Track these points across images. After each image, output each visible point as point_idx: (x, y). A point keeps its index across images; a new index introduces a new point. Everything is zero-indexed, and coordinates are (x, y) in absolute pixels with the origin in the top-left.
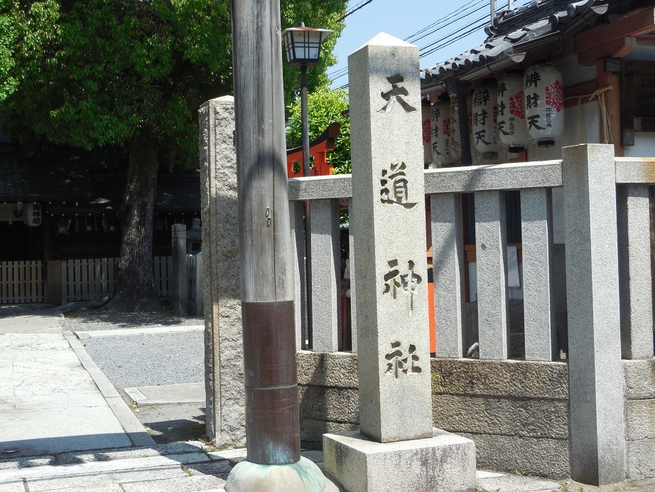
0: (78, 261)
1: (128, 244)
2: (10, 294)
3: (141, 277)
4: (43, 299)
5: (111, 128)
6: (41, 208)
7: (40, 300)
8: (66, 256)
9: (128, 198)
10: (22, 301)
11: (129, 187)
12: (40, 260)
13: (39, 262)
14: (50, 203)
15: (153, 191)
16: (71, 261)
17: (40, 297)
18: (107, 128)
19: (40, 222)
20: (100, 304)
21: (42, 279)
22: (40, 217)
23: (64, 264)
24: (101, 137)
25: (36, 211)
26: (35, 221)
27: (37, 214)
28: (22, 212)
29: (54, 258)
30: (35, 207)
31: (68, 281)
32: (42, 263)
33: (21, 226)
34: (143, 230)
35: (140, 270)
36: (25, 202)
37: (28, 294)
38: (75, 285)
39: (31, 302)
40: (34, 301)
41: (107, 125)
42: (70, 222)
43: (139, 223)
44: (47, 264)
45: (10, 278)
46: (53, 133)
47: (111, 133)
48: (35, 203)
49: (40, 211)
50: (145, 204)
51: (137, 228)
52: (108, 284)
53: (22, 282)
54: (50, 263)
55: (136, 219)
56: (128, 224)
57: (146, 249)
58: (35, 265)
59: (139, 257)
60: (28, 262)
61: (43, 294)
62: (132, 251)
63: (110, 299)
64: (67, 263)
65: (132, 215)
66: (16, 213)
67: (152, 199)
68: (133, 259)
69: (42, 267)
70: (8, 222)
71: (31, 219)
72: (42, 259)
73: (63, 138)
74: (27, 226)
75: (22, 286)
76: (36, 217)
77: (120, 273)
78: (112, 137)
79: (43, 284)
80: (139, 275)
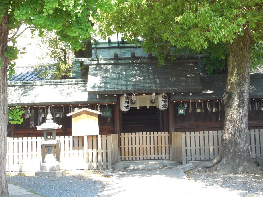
0: (192, 133)
1: (230, 121)
2: (149, 153)
3: (241, 146)
4: (169, 157)
5: (223, 28)
6: (167, 98)
7: (167, 158)
8: (184, 129)
9: (229, 87)
10: (156, 158)
11: (230, 80)
12: (167, 131)
13: (167, 133)
14: (173, 93)
15: (248, 82)
16: (188, 133)
17: (167, 156)
18: (220, 28)
19: (167, 106)
20: (210, 165)
21: (169, 144)
22: (167, 103)
23: (183, 135)
24: (215, 36)
25: (164, 99)
26: (164, 106)
27: (165, 101)
28: (155, 100)
29: (176, 130)
30: (164, 97)
31: (186, 147)
32: (169, 134)
33: (154, 110)
34: (241, 111)
35: (240, 140)
36: (157, 94)
37: (160, 153)
38: (191, 149)
39: (162, 159)
40: (164, 158)
41: (221, 25)
42: (186, 106)
43: (239, 106)
44: (171, 134)
45: (148, 143)
46: (175, 39)
47: (224, 32)
48: (164, 94)
49: (167, 99)
50: (242, 92)
51: (237, 110)
52: (214, 148)
53: (156, 146)
54: (174, 134)
55: (236, 103)
56: (230, 107)
57: (244, 125)
58: (164, 135)
59: (239, 131)
60: (159, 133)
61: (169, 154)
62: (234, 126)
63: (218, 162)
64: (186, 134)
65: (233, 100)
66: (152, 102)
67: (247, 88)
68: (235, 133)
69: (169, 136)
70: (147, 107)
71: (161, 105)
72: (168, 130)
73: (183, 43)
74: (159, 110)
75: (156, 148)
76: (164, 103)
77: (225, 142)
78: (224, 35)
79: (169, 147)
80: (239, 145)
